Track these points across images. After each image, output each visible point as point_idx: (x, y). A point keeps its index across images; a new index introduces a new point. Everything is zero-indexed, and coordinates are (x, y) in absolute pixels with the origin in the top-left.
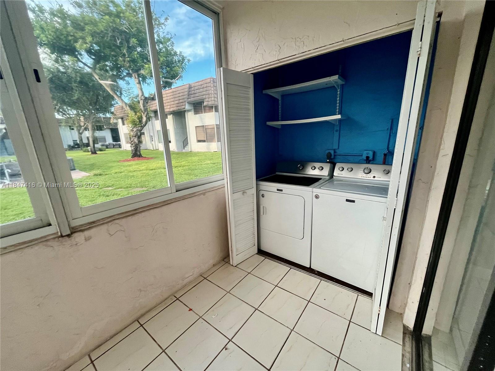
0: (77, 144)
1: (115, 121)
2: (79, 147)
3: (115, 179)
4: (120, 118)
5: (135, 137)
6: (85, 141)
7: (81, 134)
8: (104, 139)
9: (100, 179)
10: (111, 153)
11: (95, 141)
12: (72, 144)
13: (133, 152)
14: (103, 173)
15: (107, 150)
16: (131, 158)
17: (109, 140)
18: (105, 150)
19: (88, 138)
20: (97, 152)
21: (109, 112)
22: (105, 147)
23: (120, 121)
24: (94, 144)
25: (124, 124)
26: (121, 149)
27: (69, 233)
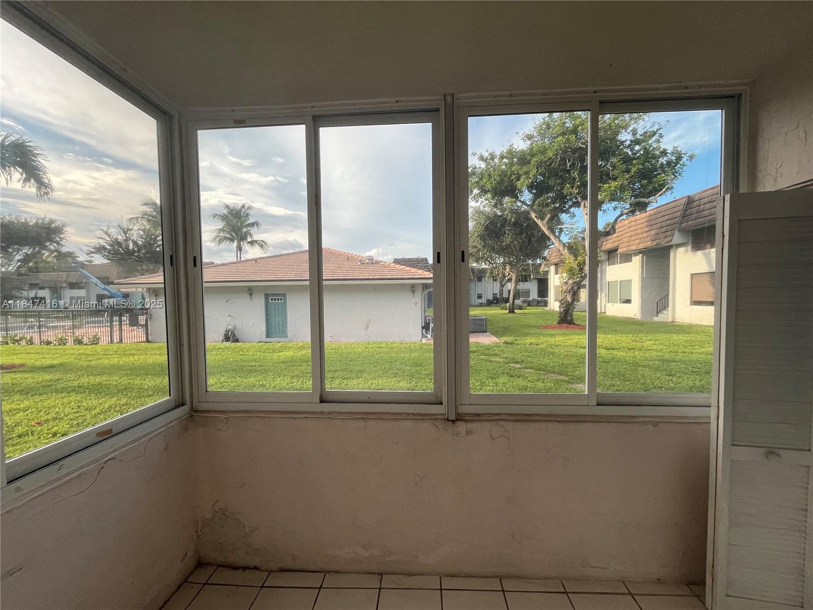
0: (497, 299)
1: (546, 269)
2: (497, 303)
3: (527, 354)
4: (553, 265)
5: (568, 294)
6: (505, 295)
7: (502, 286)
8: (527, 293)
9: (509, 349)
10: (532, 313)
11: (517, 295)
12: (491, 298)
13: (562, 316)
14: (515, 342)
15: (527, 308)
16: (557, 323)
17: (534, 295)
18: (526, 309)
19: (509, 291)
20: (515, 311)
21: (540, 258)
22: (526, 304)
23: (553, 268)
24: (514, 299)
25: (557, 273)
26: (546, 309)
27: (453, 418)
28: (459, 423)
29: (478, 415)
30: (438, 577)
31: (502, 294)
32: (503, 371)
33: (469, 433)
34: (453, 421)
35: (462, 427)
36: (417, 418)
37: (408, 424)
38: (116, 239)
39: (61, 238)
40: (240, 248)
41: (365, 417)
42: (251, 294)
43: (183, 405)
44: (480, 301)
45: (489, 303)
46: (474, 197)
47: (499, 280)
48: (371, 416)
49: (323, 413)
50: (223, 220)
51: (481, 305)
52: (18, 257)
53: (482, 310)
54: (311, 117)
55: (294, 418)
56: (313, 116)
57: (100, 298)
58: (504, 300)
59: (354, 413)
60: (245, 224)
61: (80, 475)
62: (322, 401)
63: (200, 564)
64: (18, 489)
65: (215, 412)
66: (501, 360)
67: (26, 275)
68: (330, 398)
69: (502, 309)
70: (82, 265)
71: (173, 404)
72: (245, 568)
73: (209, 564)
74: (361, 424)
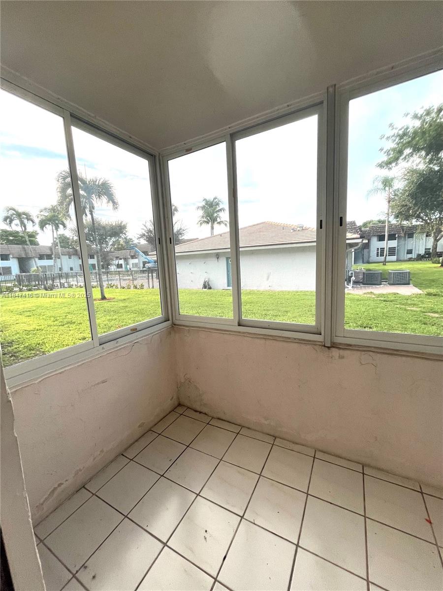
0: (429, 254)
2: (429, 257)
6: (440, 250)
7: (437, 241)
9: (431, 300)
12: (422, 253)
14: (440, 294)
27: (329, 345)
28: (333, 349)
29: (350, 345)
30: (314, 450)
31: (436, 248)
32: (416, 319)
33: (341, 357)
34: (328, 347)
35: (335, 352)
36: (301, 342)
37: (295, 346)
38: (150, 229)
39: (126, 231)
40: (212, 228)
41: (266, 337)
42: (218, 258)
43: (168, 320)
44: (410, 256)
45: (420, 258)
46: (405, 157)
47: (432, 235)
48: (270, 338)
49: (239, 332)
50: (203, 210)
51: (410, 260)
52: (110, 243)
53: (410, 264)
54: (229, 135)
55: (223, 333)
56: (230, 134)
57: (144, 263)
58: (437, 254)
59: (259, 334)
60: (216, 211)
61: (124, 347)
62: (239, 325)
63: (180, 405)
64: (103, 348)
65: (184, 326)
66: (418, 309)
67: (114, 252)
68: (244, 323)
69: (433, 263)
70: (136, 246)
71: (164, 319)
72: (200, 413)
73: (184, 406)
74: (263, 341)
